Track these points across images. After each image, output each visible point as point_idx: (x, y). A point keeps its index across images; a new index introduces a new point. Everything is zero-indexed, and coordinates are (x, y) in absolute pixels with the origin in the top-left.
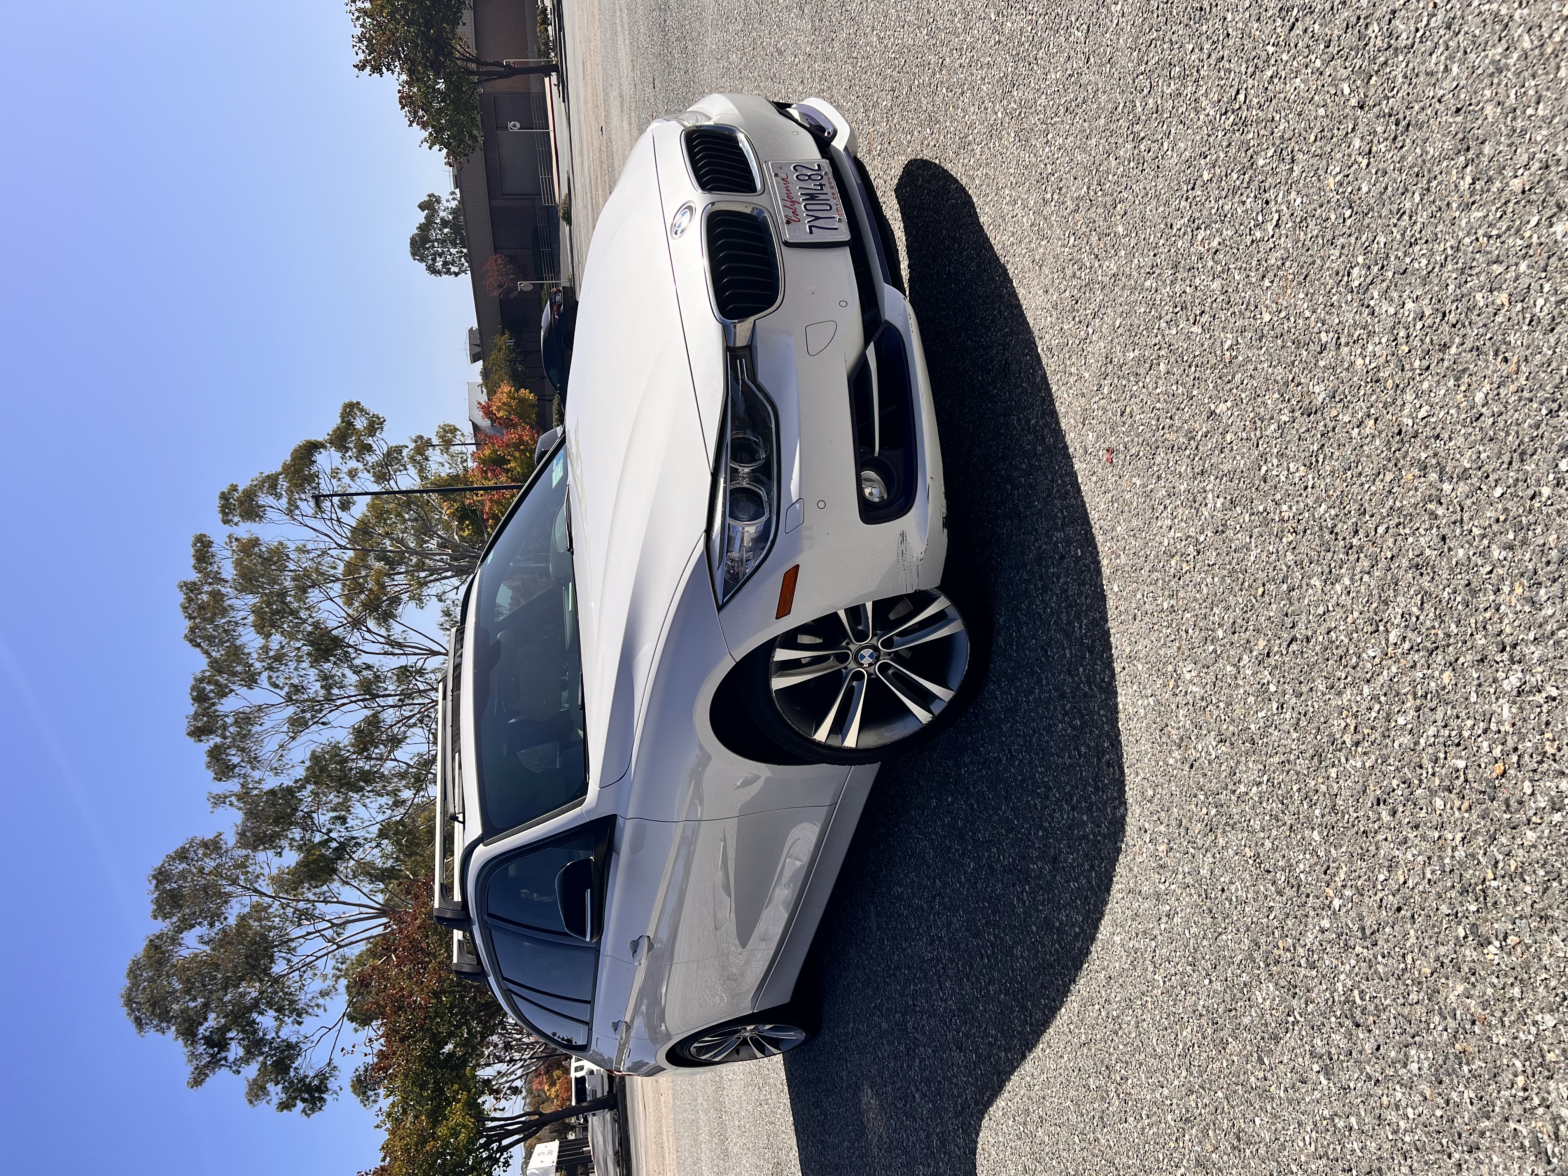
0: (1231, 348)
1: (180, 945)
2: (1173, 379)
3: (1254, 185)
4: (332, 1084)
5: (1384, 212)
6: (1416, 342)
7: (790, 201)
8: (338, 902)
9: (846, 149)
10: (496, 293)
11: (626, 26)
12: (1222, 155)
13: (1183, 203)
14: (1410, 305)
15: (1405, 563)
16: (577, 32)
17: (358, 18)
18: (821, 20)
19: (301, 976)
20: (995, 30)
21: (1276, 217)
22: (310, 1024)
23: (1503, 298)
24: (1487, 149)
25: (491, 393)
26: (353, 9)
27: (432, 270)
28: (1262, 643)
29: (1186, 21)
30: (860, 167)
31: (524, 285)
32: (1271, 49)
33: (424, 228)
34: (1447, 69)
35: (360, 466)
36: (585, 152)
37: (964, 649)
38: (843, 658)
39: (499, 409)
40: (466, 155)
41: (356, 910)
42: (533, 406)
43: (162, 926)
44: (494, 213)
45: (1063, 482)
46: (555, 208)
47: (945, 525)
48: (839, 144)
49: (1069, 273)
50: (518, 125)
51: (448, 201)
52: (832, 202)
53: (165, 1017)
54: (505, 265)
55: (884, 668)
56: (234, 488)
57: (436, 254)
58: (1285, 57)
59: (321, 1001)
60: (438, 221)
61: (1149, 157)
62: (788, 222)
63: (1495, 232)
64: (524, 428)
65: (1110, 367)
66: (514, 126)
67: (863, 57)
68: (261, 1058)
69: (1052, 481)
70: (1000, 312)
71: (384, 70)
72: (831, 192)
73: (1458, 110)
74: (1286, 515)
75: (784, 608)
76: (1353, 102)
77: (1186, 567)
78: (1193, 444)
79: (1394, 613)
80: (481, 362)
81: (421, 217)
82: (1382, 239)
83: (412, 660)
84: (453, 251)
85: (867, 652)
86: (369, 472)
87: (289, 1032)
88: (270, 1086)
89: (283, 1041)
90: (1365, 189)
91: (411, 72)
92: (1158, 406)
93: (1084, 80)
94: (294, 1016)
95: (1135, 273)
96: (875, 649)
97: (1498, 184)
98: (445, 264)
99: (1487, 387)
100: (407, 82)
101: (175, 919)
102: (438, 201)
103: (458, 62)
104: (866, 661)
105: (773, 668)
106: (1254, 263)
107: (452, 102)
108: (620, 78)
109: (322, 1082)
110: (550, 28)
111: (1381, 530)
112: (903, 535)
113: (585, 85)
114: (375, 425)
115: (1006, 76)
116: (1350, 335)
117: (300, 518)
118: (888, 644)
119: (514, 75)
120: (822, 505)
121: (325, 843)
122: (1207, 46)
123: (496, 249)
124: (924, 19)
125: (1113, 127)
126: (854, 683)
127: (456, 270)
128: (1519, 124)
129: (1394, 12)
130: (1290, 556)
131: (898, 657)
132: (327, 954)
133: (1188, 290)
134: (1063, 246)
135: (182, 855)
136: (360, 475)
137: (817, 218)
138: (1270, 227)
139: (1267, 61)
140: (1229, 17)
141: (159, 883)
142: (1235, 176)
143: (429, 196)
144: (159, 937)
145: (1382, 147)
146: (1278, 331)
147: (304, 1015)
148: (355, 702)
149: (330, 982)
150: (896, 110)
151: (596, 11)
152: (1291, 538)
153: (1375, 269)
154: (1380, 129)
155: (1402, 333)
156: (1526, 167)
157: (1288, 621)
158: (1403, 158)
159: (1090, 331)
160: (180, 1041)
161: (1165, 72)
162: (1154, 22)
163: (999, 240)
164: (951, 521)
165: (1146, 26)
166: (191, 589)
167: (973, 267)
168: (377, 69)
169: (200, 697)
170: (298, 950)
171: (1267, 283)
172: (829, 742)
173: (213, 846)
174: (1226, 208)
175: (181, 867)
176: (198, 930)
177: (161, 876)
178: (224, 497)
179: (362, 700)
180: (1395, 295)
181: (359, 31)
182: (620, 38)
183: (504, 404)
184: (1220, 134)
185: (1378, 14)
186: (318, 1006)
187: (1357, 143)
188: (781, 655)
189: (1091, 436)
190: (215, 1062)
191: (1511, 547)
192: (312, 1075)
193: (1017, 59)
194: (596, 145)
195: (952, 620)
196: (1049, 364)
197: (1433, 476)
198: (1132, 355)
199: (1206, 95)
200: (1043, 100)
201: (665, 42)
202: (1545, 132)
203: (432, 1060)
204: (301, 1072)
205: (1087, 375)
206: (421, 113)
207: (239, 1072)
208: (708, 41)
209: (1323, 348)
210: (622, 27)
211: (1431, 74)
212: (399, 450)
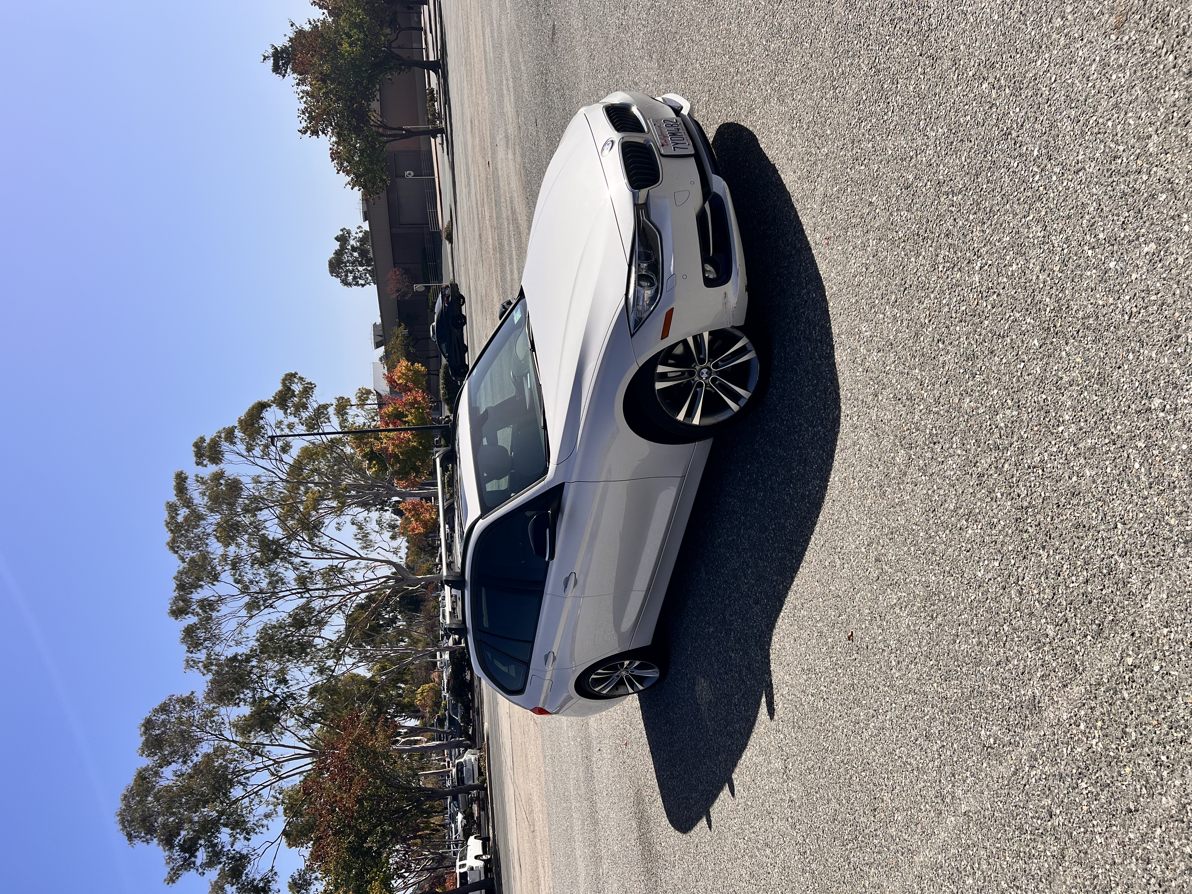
0: (877, 171)
1: (161, 777)
2: (854, 194)
3: (883, 97)
4: (274, 886)
5: (930, 96)
6: (943, 145)
7: (663, 136)
8: (280, 745)
9: (689, 114)
10: (395, 296)
11: (511, 89)
12: (870, 87)
13: (856, 112)
14: (940, 130)
15: (943, 235)
16: (466, 102)
17: (302, 97)
18: (664, 61)
19: (251, 802)
20: (766, 50)
21: (892, 108)
22: (256, 840)
23: (968, 118)
24: (962, 63)
25: (391, 367)
26: (299, 91)
27: (345, 283)
28: (893, 297)
29: (854, 31)
30: (697, 123)
31: (419, 287)
32: (887, 38)
33: (339, 253)
34: (948, 34)
35: (296, 420)
36: (472, 183)
37: (756, 368)
38: (692, 374)
39: (399, 378)
40: (378, 193)
41: (292, 752)
42: (424, 375)
43: (147, 762)
44: (393, 237)
45: (806, 263)
46: (439, 233)
47: (747, 290)
48: (685, 112)
49: (805, 159)
50: (412, 174)
51: (357, 233)
52: (684, 137)
53: (150, 831)
54: (402, 275)
55: (714, 380)
56: (202, 440)
57: (347, 271)
58: (893, 40)
59: (265, 822)
60: (349, 247)
61: (840, 95)
62: (663, 145)
63: (965, 93)
64: (418, 392)
65: (826, 199)
66: (409, 174)
67: (691, 77)
68: (221, 866)
69: (800, 265)
70: (772, 190)
71: (320, 133)
72: (683, 131)
73: (952, 49)
74: (900, 236)
75: (665, 334)
76: (918, 54)
77: (861, 278)
78: (863, 220)
79: (940, 259)
80: (383, 347)
81: (337, 245)
82: (929, 107)
83: (335, 562)
84: (361, 269)
85: (705, 371)
86: (303, 425)
87: (241, 846)
88: (227, 887)
89: (237, 852)
90: (923, 88)
91: (339, 135)
92: (848, 208)
93: (810, 65)
94: (244, 834)
95: (836, 150)
96: (709, 369)
97: (965, 75)
98: (355, 278)
99: (965, 153)
100: (336, 143)
101: (156, 758)
102: (349, 232)
103: (373, 128)
104: (704, 376)
105: (656, 377)
106: (885, 130)
107: (368, 155)
108: (506, 125)
109: (265, 885)
110: (436, 103)
111: (934, 226)
112: (725, 294)
113: (473, 136)
114: (308, 390)
115: (772, 71)
116: (921, 149)
117: (252, 459)
118: (716, 366)
119: (412, 136)
120: (685, 277)
121: (271, 698)
122: (863, 41)
123: (395, 264)
124: (727, 50)
125: (824, 85)
126: (698, 389)
127: (363, 282)
128: (971, 50)
129: (930, 15)
130: (903, 253)
131: (722, 374)
132: (271, 784)
133: (859, 151)
134: (803, 147)
135: (164, 709)
136: (296, 426)
137: (677, 144)
138: (890, 113)
139: (886, 43)
140: (871, 27)
141: (147, 729)
142: (876, 95)
143: (342, 230)
144: (146, 770)
145: (928, 70)
146: (895, 157)
147: (251, 834)
148: (295, 594)
149: (271, 807)
150: (711, 101)
151: (484, 84)
152: (903, 244)
153: (928, 120)
154: (927, 63)
155: (938, 142)
156: (974, 66)
157: (903, 282)
158: (935, 72)
159: (816, 184)
160: (161, 847)
161: (846, 55)
162: (840, 34)
163: (770, 154)
164: (750, 288)
165: (837, 36)
166: (172, 509)
167: (757, 172)
168: (315, 133)
169: (181, 587)
170: (251, 779)
171: (890, 137)
172: (685, 421)
173: (188, 702)
174: (873, 110)
175: (163, 717)
176: (174, 766)
177: (148, 724)
178: (196, 445)
179: (298, 593)
180: (935, 128)
181: (303, 106)
182: (506, 99)
183: (403, 374)
184: (869, 78)
185: (925, 17)
186: (263, 826)
187: (920, 70)
188: (661, 369)
189: (818, 236)
190: (188, 864)
191: (975, 213)
192: (259, 878)
193: (777, 62)
194: (483, 175)
195: (750, 351)
196: (798, 206)
197: (950, 196)
198: (835, 189)
199: (863, 62)
200: (791, 79)
201: (546, 93)
202: (978, 52)
203: (356, 851)
204: (250, 876)
205: (815, 206)
206: (346, 164)
207: (204, 874)
208: (582, 87)
209: (912, 158)
210: (508, 90)
211: (943, 37)
212: (325, 407)
